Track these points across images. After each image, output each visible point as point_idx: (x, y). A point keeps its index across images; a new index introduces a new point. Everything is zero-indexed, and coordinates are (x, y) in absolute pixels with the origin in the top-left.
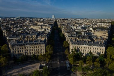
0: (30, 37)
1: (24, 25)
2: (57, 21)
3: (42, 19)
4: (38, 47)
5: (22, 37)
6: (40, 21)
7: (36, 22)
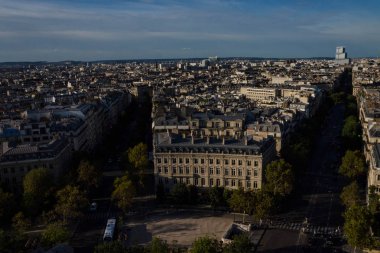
0: (222, 125)
1: (224, 83)
2: (355, 69)
3: (293, 65)
5: (194, 125)
6: (283, 69)
7: (267, 75)
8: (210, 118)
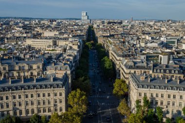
0: (27, 68)
1: (9, 36)
2: (95, 26)
3: (54, 23)
4: (47, 95)
5: (4, 69)
6: (49, 26)
7: (39, 30)
8: (17, 63)
